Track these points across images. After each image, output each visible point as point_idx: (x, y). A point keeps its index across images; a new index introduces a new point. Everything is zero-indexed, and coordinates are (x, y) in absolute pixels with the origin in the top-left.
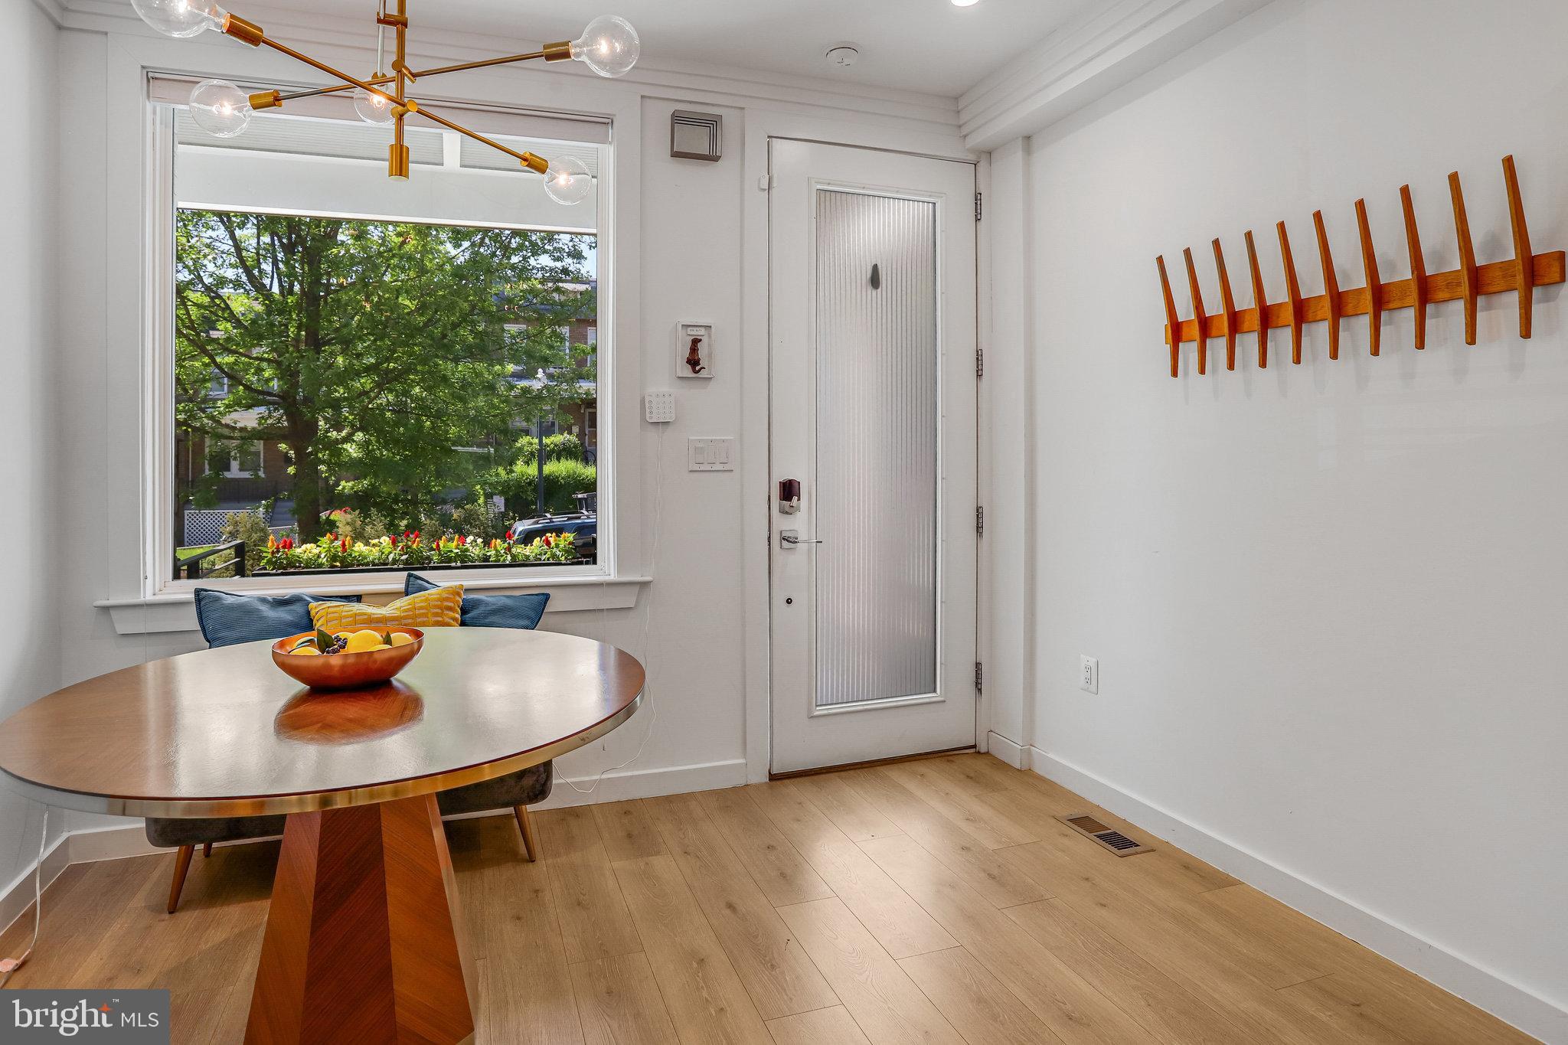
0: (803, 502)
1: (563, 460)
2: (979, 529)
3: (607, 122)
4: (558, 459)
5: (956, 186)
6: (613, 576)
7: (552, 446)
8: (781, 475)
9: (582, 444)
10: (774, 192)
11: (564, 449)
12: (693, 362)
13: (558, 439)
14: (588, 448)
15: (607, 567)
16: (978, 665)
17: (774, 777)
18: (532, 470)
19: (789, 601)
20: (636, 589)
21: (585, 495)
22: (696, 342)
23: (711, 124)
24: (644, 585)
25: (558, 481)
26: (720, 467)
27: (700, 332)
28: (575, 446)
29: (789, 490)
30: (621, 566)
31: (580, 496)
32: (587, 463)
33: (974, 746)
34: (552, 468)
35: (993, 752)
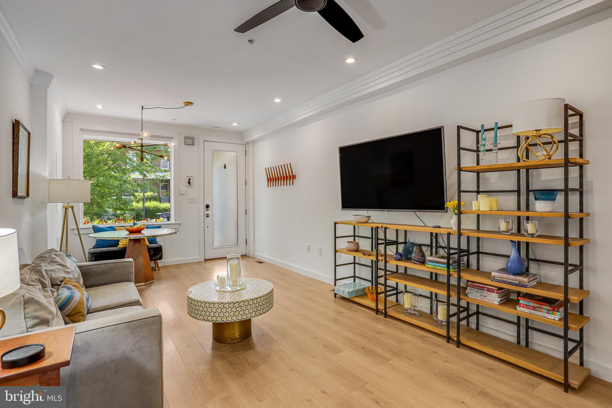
0: (210, 209)
1: (152, 201)
2: (246, 213)
3: (172, 138)
4: (150, 201)
5: (242, 149)
6: (174, 222)
7: (147, 196)
8: (206, 204)
9: (159, 196)
10: (205, 151)
11: (152, 198)
12: (189, 183)
13: (149, 194)
14: (161, 197)
15: (172, 221)
16: (246, 239)
17: (205, 260)
18: (140, 205)
19: (208, 227)
20: (178, 225)
21: (161, 213)
22: (189, 179)
23: (193, 139)
24: (180, 224)
25: (150, 209)
26: (194, 202)
27: (190, 178)
28: (156, 197)
29: (207, 206)
30: (175, 221)
31: (159, 214)
32: (161, 202)
33: (246, 255)
34: (148, 204)
35: (249, 255)
